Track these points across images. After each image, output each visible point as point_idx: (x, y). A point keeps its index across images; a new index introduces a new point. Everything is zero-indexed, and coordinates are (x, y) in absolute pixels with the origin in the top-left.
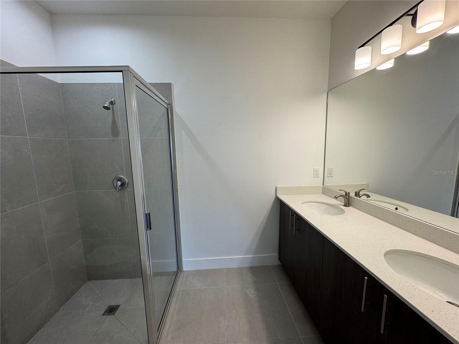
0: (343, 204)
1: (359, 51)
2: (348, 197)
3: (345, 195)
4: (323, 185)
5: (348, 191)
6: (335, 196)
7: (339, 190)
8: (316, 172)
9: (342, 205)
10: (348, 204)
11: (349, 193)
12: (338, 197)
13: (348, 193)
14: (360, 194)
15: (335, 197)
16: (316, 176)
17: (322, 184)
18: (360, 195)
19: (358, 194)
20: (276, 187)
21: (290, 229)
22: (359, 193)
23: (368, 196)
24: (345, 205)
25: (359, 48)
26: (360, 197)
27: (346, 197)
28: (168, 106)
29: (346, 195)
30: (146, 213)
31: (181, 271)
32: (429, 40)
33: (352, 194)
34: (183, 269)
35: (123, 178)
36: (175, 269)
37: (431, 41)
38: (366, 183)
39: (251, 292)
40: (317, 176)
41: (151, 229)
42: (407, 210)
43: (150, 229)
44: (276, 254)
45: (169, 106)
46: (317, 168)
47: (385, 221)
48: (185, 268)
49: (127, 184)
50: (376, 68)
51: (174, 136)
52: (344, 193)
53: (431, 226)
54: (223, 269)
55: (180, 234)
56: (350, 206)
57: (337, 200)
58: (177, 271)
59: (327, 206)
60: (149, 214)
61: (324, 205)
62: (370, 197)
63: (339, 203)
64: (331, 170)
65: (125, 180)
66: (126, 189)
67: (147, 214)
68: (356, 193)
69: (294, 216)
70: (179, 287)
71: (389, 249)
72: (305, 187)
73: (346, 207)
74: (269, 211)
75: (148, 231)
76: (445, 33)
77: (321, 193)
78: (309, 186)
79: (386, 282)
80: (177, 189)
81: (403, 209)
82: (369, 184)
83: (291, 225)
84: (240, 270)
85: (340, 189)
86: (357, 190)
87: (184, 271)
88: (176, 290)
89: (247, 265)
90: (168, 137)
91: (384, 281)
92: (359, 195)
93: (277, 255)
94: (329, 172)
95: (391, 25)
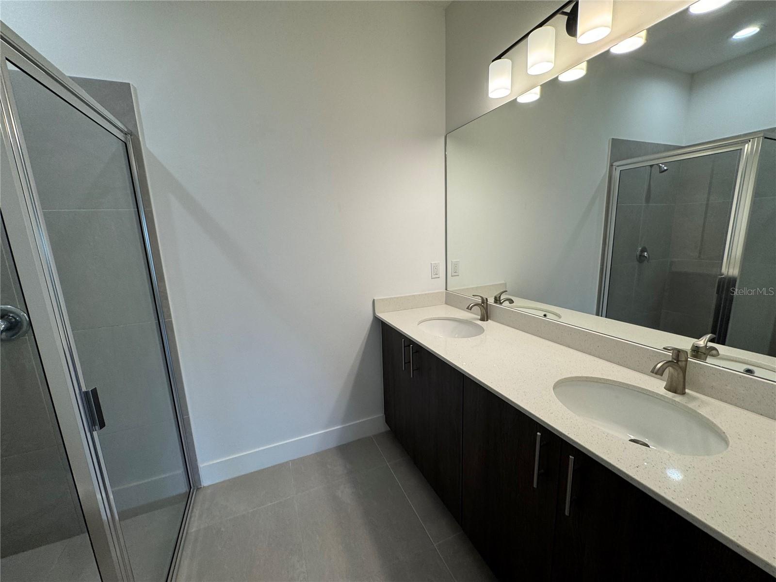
0: (479, 317)
1: (494, 66)
2: (485, 306)
3: (481, 303)
4: (446, 289)
5: (485, 297)
6: (468, 305)
7: (473, 296)
8: (434, 269)
9: (478, 319)
10: (485, 317)
11: (487, 299)
12: (472, 307)
13: (485, 299)
14: (501, 299)
15: (468, 308)
16: (435, 275)
17: (444, 288)
18: (502, 301)
19: (498, 299)
20: (374, 301)
21: (404, 369)
22: (500, 297)
23: (511, 301)
24: (482, 319)
25: (493, 61)
26: (501, 304)
27: (483, 306)
28: (126, 138)
29: (483, 302)
30: (84, 389)
31: (198, 489)
32: (587, 60)
33: (491, 301)
34: (201, 485)
35: (13, 310)
36: (183, 489)
37: (588, 62)
38: (503, 282)
39: (346, 493)
40: (437, 276)
41: (104, 425)
42: (560, 317)
43: (102, 425)
44: (380, 415)
45: (129, 137)
46: (435, 263)
47: (540, 337)
48: (206, 480)
49: (25, 324)
50: (516, 99)
51: (151, 207)
52: (479, 301)
53: (600, 336)
54: (287, 463)
55: (188, 415)
56: (489, 320)
57: (471, 313)
58: (188, 491)
59: (455, 324)
60: (94, 392)
61: (451, 322)
62: (513, 302)
63: (473, 316)
64: (456, 265)
65: (18, 316)
66: (24, 335)
67: (86, 393)
68: (495, 298)
69: (409, 346)
70: (196, 524)
71: (557, 380)
72: (419, 295)
73: (484, 321)
74: (364, 344)
75: (95, 433)
76: (608, 51)
77: (444, 302)
78: (426, 294)
79: (570, 436)
80: (171, 322)
81: (553, 315)
82: (506, 283)
83: (405, 363)
84: (320, 457)
85: (474, 294)
86: (496, 293)
87: (204, 487)
88: (189, 532)
89: (332, 444)
90: (133, 209)
91: (566, 434)
92: (500, 301)
93: (382, 415)
94: (453, 268)
95: (540, 25)
